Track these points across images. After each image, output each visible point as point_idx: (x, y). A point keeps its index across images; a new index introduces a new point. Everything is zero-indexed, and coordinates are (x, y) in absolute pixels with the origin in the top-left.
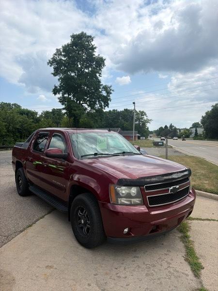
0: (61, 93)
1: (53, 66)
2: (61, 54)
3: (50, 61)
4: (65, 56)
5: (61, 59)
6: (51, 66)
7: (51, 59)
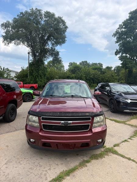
0: (121, 53)
1: (116, 37)
2: (122, 28)
3: (114, 34)
4: (125, 28)
5: (122, 31)
6: (114, 37)
7: (115, 32)
